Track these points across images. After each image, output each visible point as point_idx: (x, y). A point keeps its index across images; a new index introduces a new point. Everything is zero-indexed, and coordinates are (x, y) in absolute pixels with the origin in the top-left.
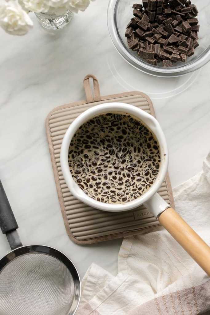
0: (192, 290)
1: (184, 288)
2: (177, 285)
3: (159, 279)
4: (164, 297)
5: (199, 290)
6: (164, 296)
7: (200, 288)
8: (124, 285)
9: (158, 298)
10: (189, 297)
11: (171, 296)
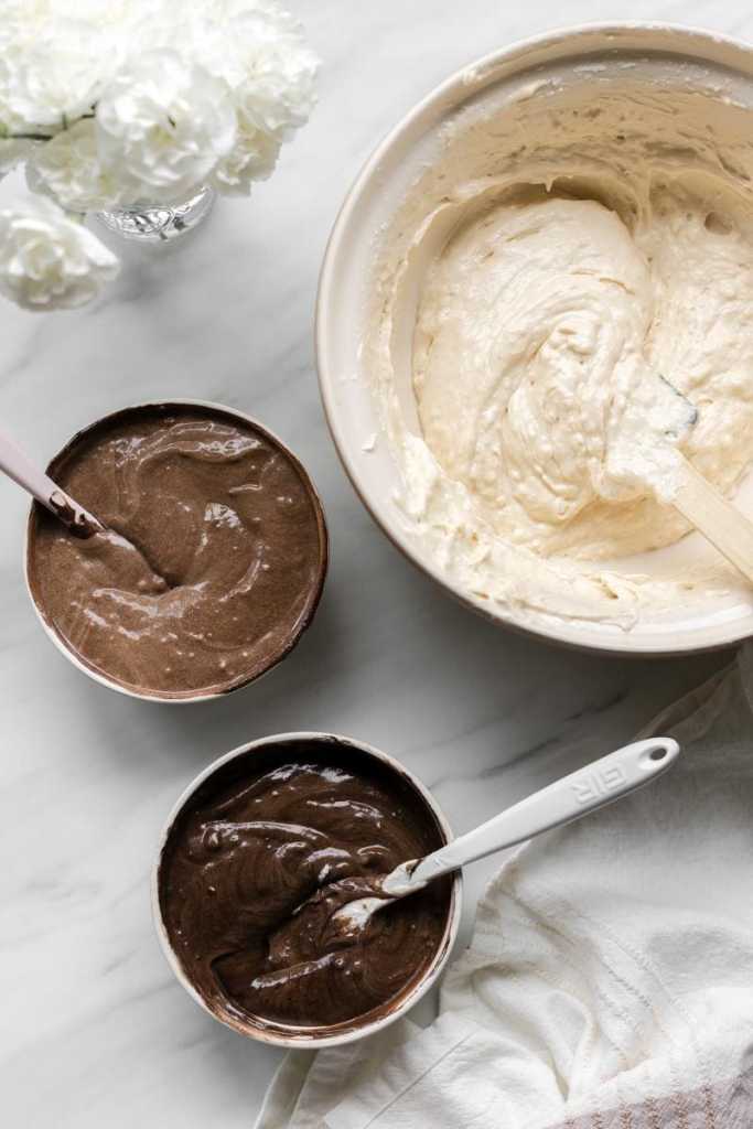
0: (704, 1095)
1: (675, 1089)
2: (647, 1078)
3: (582, 1050)
4: (600, 1119)
5: (728, 1099)
6: (599, 1116)
7: (729, 1090)
8: (456, 1060)
9: (579, 1118)
10: (693, 1120)
11: (625, 1116)
